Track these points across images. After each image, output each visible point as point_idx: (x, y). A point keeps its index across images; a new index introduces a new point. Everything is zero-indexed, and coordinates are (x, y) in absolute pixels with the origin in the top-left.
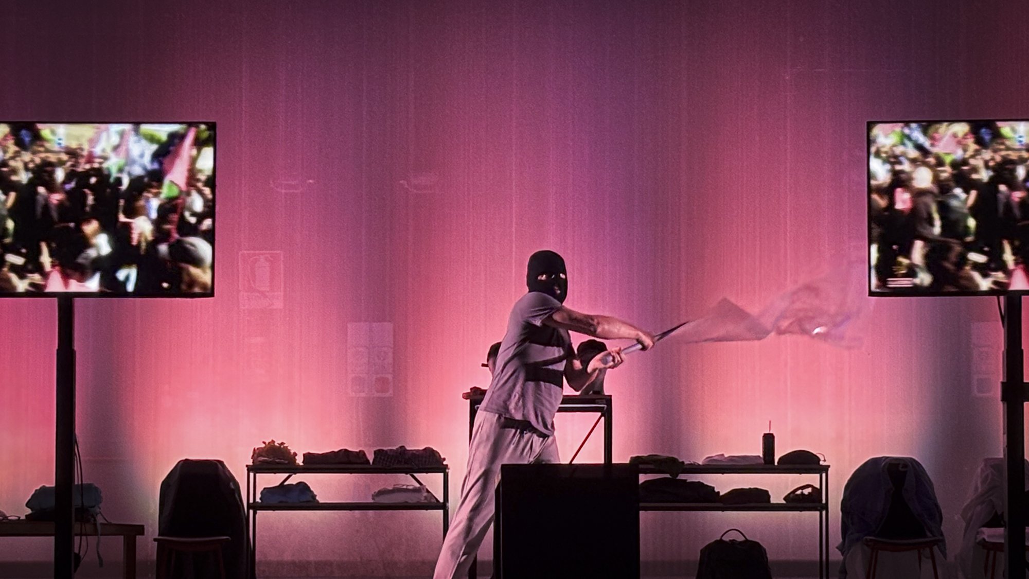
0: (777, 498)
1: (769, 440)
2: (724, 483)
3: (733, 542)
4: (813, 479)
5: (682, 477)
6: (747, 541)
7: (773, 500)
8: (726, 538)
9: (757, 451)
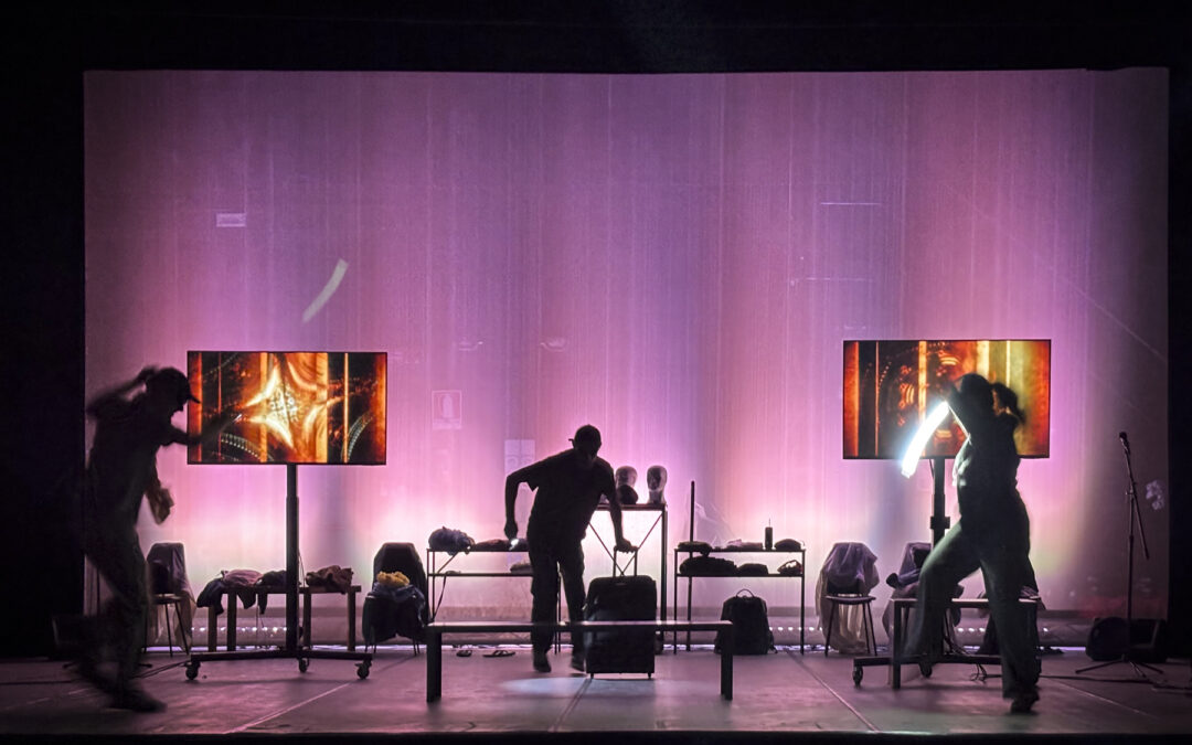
0: (773, 570)
1: (769, 533)
2: (740, 559)
3: (745, 598)
4: (797, 556)
5: (711, 555)
6: (753, 597)
7: (770, 572)
8: (740, 595)
9: (762, 540)
